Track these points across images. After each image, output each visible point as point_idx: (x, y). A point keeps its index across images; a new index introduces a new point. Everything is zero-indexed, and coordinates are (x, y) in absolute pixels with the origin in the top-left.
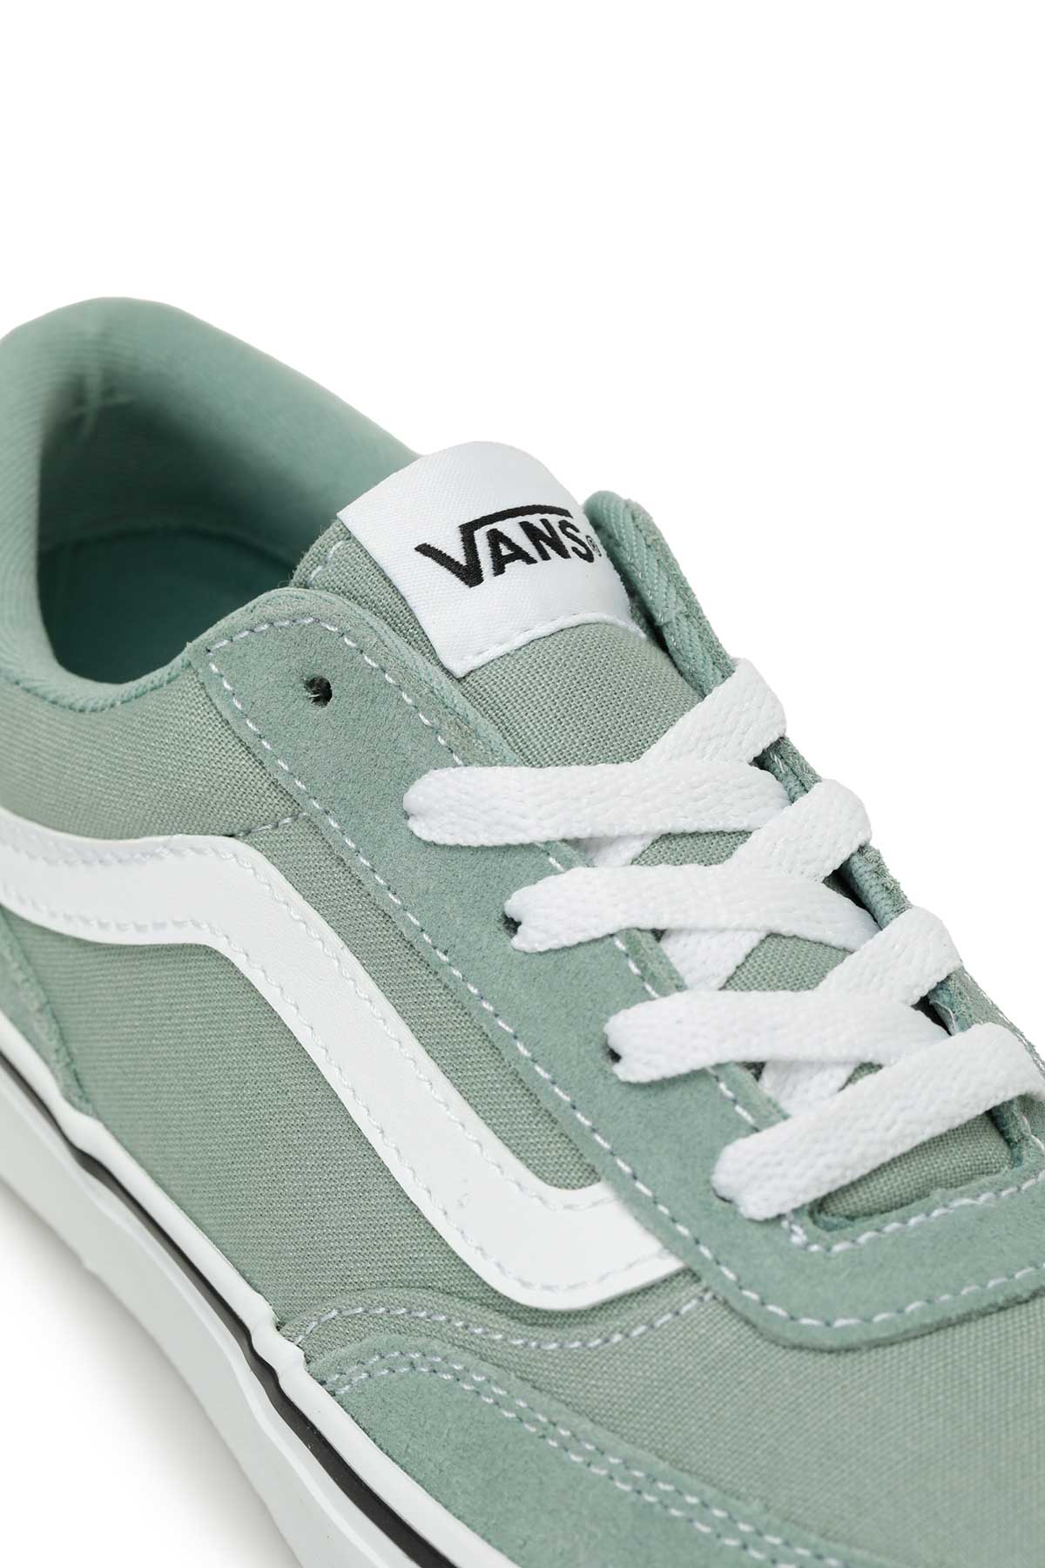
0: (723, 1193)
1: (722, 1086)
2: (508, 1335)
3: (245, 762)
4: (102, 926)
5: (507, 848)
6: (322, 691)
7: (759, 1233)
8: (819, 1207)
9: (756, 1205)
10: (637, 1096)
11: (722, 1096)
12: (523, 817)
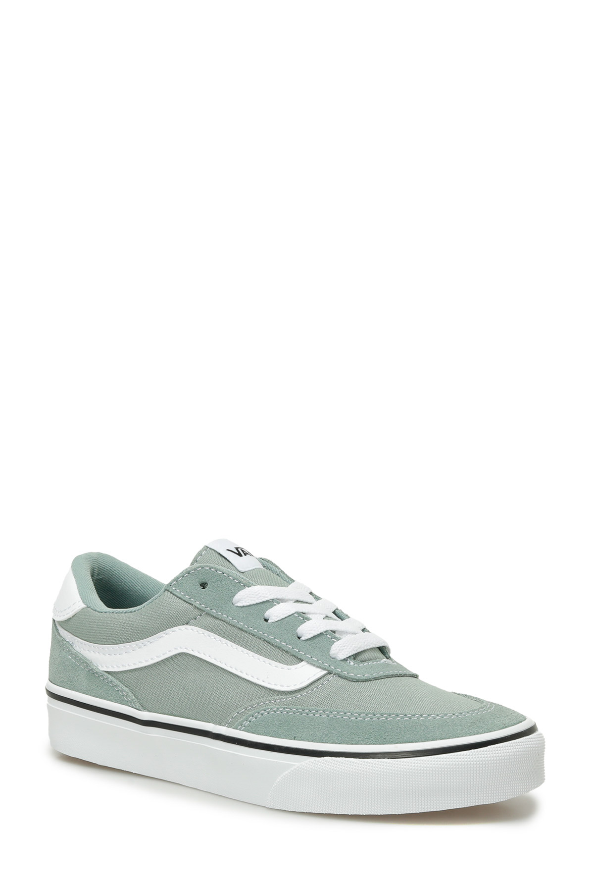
0: (333, 657)
1: (328, 636)
2: (286, 699)
3: (187, 605)
4: (146, 661)
5: (263, 602)
6: (203, 585)
7: (343, 663)
8: (355, 656)
9: (342, 656)
10: (308, 642)
11: (328, 638)
12: (266, 594)
